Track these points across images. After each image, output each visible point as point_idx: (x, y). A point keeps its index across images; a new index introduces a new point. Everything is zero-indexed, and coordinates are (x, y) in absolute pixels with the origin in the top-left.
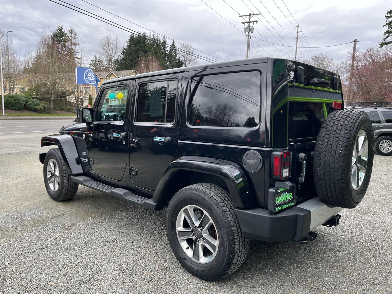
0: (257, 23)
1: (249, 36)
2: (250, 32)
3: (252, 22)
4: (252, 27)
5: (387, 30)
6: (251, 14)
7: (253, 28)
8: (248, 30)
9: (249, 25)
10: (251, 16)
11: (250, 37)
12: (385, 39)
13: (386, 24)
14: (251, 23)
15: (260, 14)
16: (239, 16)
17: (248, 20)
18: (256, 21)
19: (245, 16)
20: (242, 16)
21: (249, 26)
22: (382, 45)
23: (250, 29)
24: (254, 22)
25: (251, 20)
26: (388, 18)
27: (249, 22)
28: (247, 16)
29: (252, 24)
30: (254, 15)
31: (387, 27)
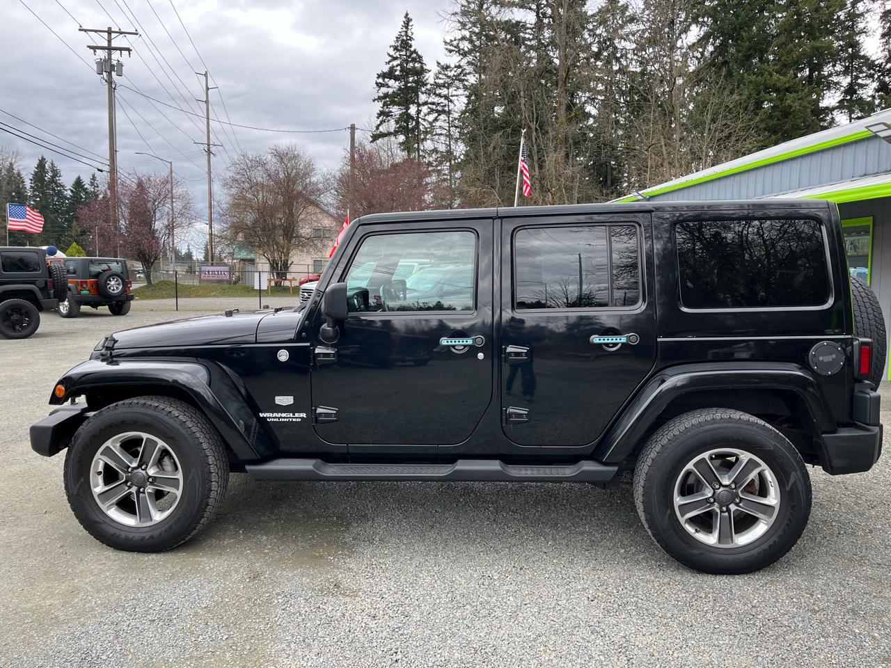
0: (130, 53)
1: (110, 82)
2: (114, 74)
3: (116, 49)
4: (118, 61)
5: (381, 109)
6: (112, 30)
7: (120, 65)
8: (108, 68)
9: (110, 55)
10: (113, 35)
11: (113, 86)
12: (379, 126)
13: (379, 97)
14: (113, 51)
15: (137, 34)
16: (80, 30)
17: (105, 44)
18: (129, 50)
19: (96, 31)
20: (86, 31)
21: (110, 58)
22: (375, 138)
23: (112, 67)
24: (121, 49)
25: (113, 45)
26: (380, 87)
27: (110, 49)
28: (101, 33)
29: (116, 55)
30: (121, 33)
31: (381, 104)
